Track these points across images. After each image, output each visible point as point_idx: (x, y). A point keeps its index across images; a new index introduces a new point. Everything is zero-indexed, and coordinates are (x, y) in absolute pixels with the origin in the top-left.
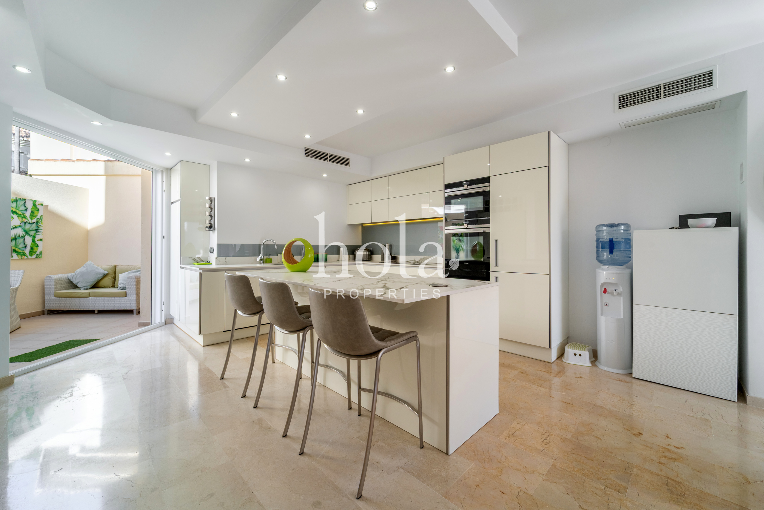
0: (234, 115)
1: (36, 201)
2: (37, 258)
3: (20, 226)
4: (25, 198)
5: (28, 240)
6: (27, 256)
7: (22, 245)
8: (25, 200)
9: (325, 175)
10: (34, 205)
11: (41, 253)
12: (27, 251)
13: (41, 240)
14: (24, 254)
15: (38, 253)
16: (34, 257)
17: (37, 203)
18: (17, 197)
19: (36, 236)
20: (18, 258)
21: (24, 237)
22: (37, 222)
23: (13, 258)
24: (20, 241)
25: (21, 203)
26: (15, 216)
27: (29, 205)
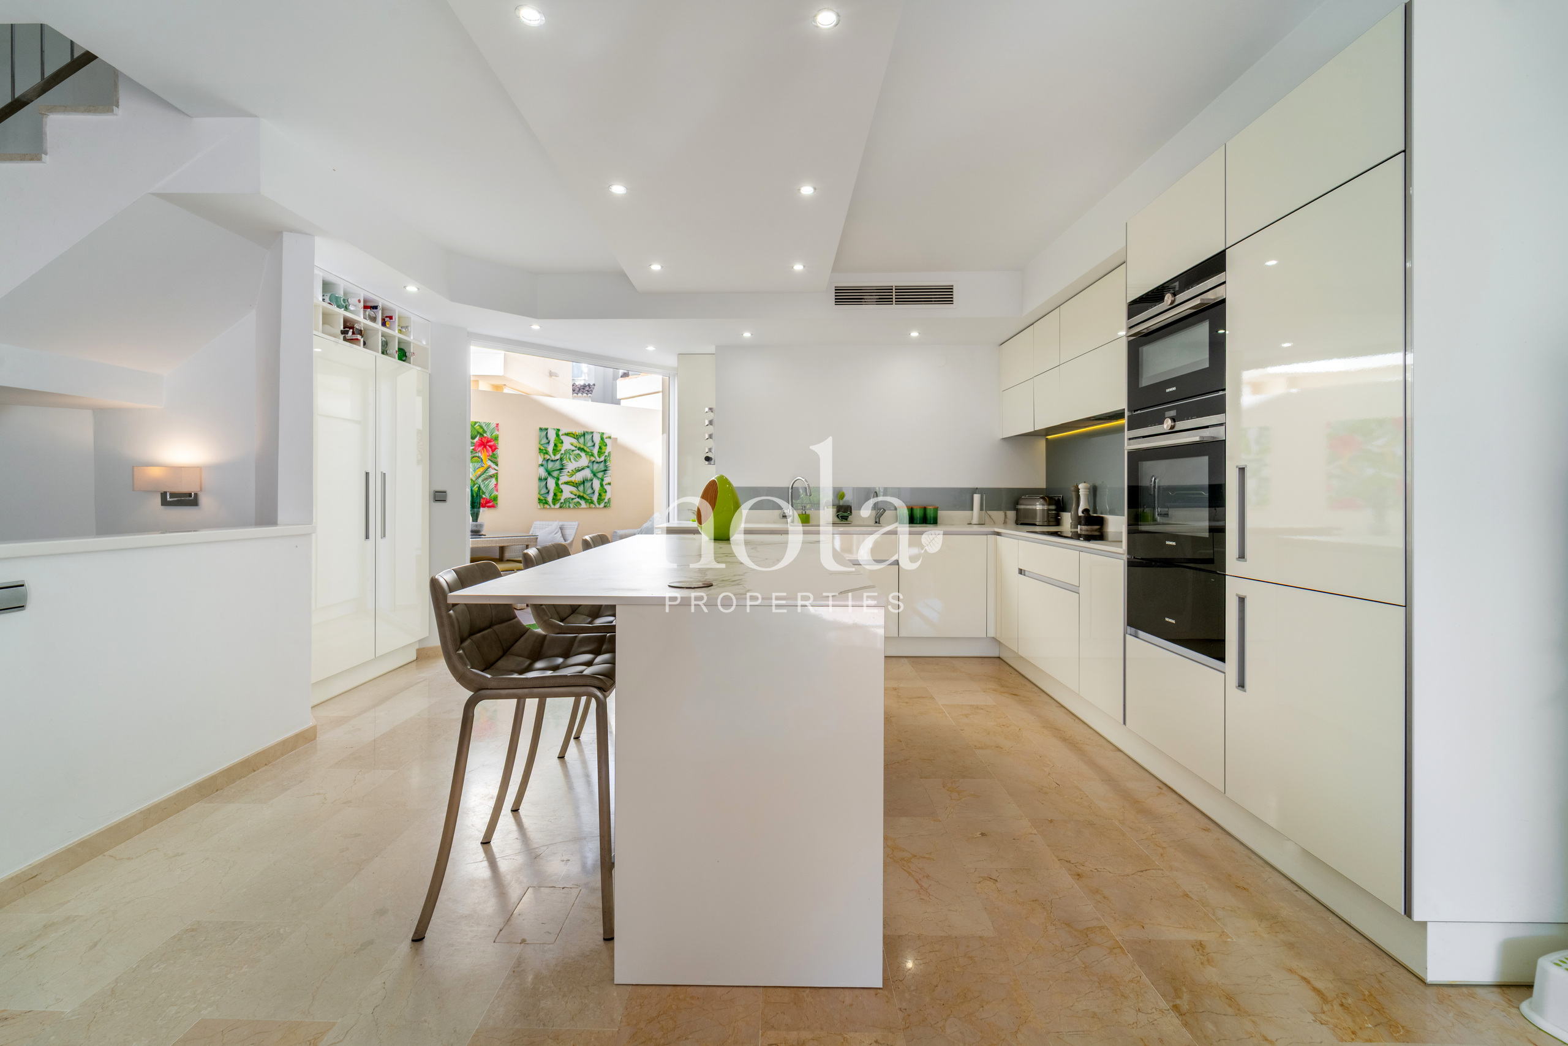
0: (656, 267)
1: (603, 433)
2: (605, 507)
3: (588, 467)
4: (592, 431)
5: (596, 484)
6: (595, 505)
7: (589, 491)
8: (592, 433)
9: (914, 334)
10: (602, 439)
11: (609, 500)
12: (595, 498)
13: (609, 484)
14: (592, 502)
15: (606, 500)
16: (602, 505)
17: (605, 436)
18: (585, 430)
19: (605, 479)
20: (586, 507)
21: (592, 480)
22: (605, 461)
23: (582, 507)
24: (588, 485)
25: (588, 437)
26: (583, 454)
27: (597, 439)
